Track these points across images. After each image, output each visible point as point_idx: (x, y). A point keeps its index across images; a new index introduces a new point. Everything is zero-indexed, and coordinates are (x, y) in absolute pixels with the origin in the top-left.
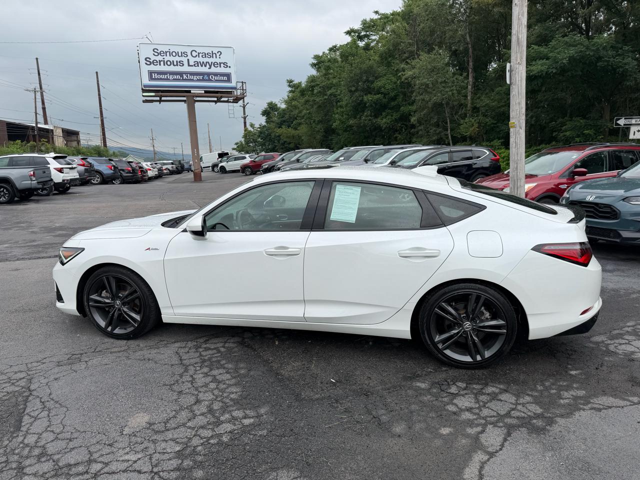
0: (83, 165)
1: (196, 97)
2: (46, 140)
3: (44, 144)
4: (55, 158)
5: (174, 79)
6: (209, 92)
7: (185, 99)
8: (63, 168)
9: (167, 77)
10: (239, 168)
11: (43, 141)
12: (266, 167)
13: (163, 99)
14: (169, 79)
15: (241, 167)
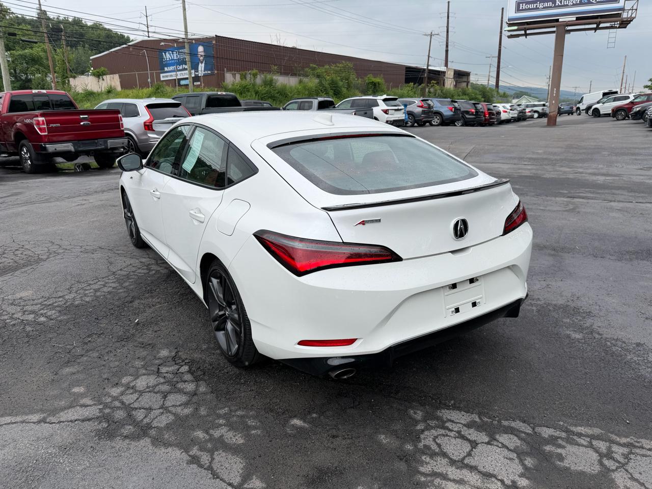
0: (421, 107)
1: (567, 26)
2: (436, 82)
3: (434, 85)
4: (385, 100)
5: (544, 8)
6: (582, 19)
7: (554, 29)
8: (388, 110)
9: (537, 6)
10: (610, 112)
11: (433, 83)
12: (638, 109)
13: (528, 32)
14: (538, 8)
15: (613, 110)
